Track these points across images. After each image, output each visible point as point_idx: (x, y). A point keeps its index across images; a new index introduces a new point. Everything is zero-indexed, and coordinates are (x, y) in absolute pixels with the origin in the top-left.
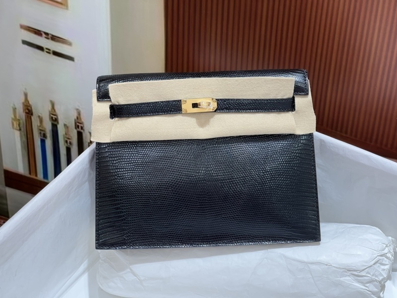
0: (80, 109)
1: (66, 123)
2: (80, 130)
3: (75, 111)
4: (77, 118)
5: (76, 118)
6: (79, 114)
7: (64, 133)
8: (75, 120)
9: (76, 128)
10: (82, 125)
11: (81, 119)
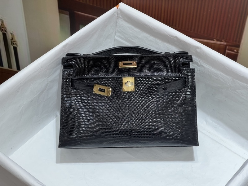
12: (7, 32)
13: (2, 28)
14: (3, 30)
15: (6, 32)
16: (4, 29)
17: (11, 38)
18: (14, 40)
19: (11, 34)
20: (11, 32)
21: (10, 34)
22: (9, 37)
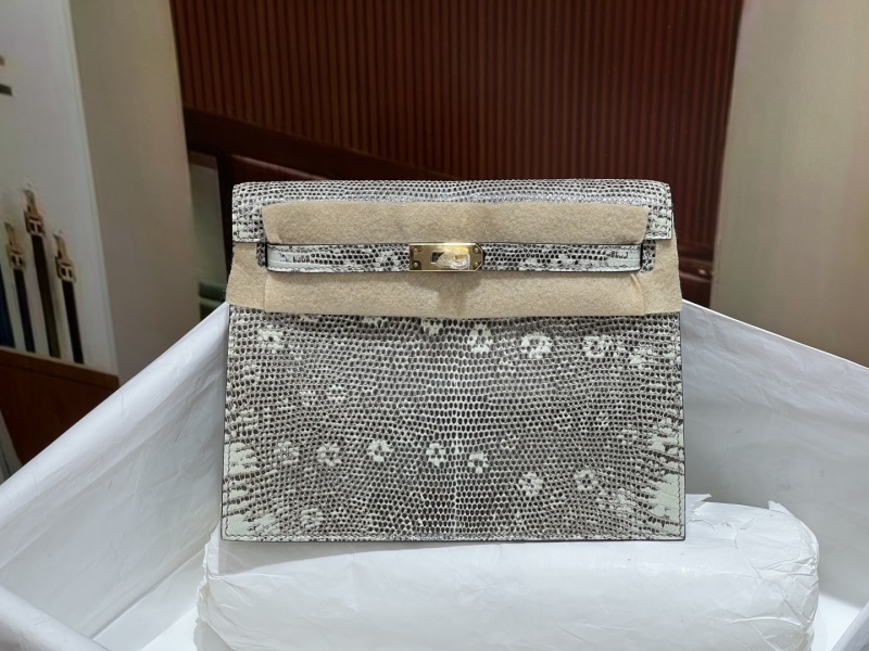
0: (33, 190)
1: (8, 222)
2: (36, 232)
3: (24, 196)
4: (29, 209)
5: (26, 209)
6: (31, 200)
7: (7, 242)
8: (25, 214)
9: (28, 230)
10: (39, 223)
11: (36, 211)
12: (44, 232)
13: (31, 221)
14: (32, 225)
15: (41, 235)
16: (35, 223)
17: (56, 254)
18: (63, 260)
19: (57, 238)
20: (57, 233)
21: (53, 240)
22: (51, 249)
